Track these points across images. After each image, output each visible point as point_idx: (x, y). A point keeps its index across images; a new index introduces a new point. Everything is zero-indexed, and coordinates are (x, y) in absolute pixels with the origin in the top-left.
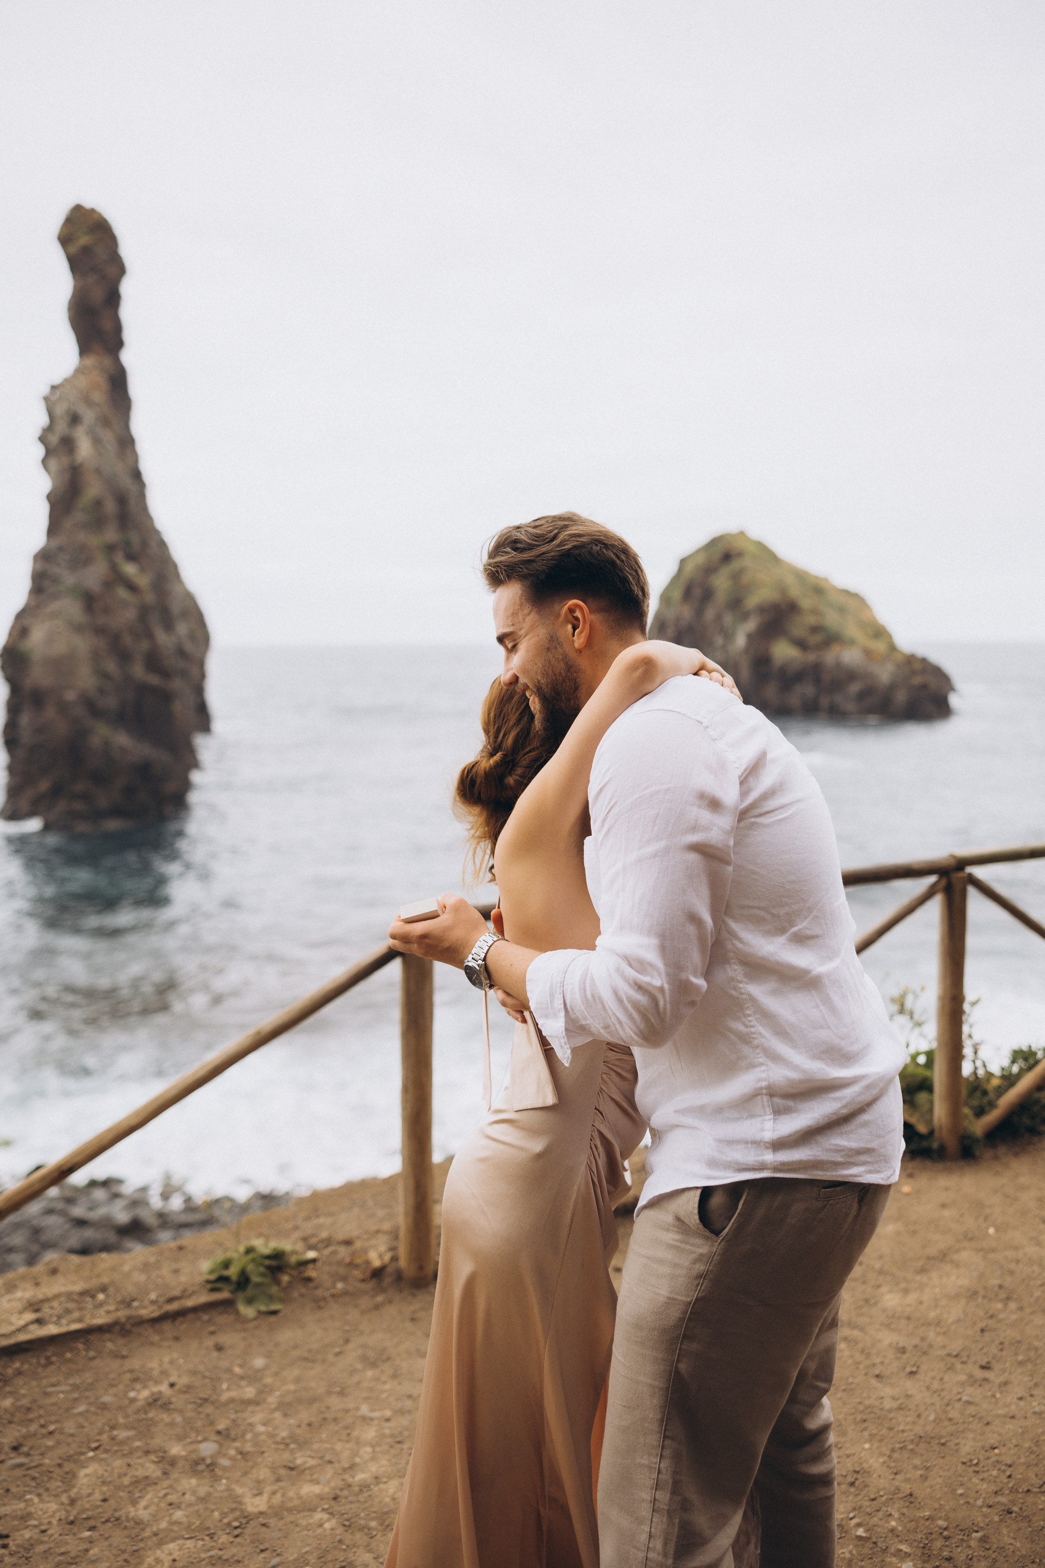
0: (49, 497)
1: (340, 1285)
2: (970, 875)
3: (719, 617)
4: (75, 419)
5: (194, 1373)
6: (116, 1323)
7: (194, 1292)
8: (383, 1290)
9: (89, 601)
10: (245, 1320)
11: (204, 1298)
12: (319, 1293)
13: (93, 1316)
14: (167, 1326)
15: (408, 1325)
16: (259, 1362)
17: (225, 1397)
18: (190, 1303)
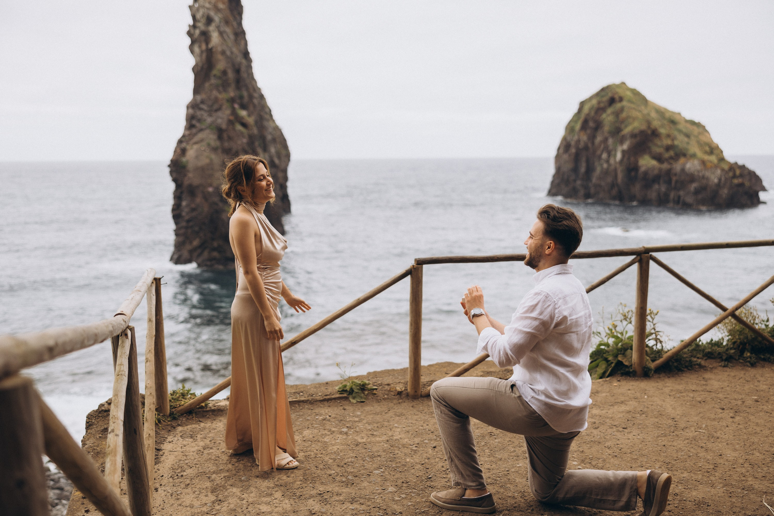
0: (193, 69)
1: (386, 396)
2: (651, 255)
3: (606, 140)
4: (209, 20)
5: (337, 414)
6: (308, 400)
7: (334, 394)
8: (402, 399)
9: (220, 132)
10: (353, 403)
11: (338, 396)
12: (379, 398)
13: (300, 398)
14: (326, 403)
15: (411, 408)
16: (359, 413)
17: (348, 420)
18: (333, 397)
